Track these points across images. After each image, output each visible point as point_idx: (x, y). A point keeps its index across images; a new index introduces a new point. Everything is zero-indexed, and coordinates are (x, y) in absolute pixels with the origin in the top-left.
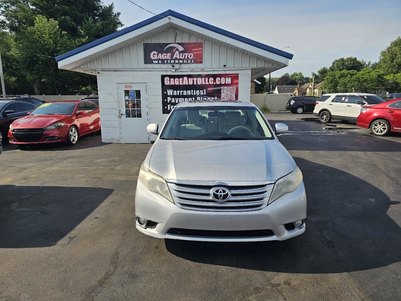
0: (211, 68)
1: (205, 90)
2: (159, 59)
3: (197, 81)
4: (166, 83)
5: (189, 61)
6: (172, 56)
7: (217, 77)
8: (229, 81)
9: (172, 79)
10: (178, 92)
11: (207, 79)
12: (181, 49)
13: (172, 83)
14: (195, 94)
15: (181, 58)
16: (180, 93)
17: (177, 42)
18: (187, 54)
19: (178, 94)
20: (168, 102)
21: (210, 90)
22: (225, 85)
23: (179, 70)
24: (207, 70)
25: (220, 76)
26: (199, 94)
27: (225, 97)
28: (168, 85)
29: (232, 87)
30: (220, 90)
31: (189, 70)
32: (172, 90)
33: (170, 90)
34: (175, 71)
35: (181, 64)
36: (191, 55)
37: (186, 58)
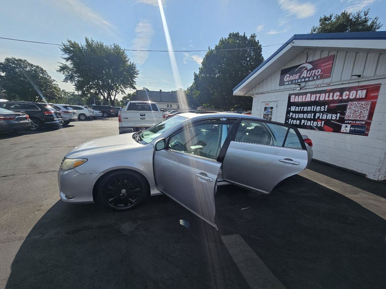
0: (339, 81)
1: (327, 106)
2: (290, 80)
3: (320, 97)
4: (291, 101)
5: (315, 78)
6: (300, 76)
7: (345, 91)
8: (362, 94)
9: (297, 97)
10: (300, 108)
11: (331, 94)
12: (310, 66)
13: (296, 100)
14: (315, 110)
15: (308, 76)
16: (301, 109)
17: (307, 62)
18: (314, 71)
19: (299, 110)
20: (290, 117)
21: (333, 106)
22: (355, 99)
23: (305, 88)
24: (333, 84)
25: (350, 89)
26: (319, 110)
27: (352, 115)
28: (293, 102)
29: (364, 102)
30: (346, 106)
31: (314, 87)
32: (295, 107)
33: (293, 107)
34: (301, 89)
35: (307, 81)
36: (318, 71)
37: (313, 75)
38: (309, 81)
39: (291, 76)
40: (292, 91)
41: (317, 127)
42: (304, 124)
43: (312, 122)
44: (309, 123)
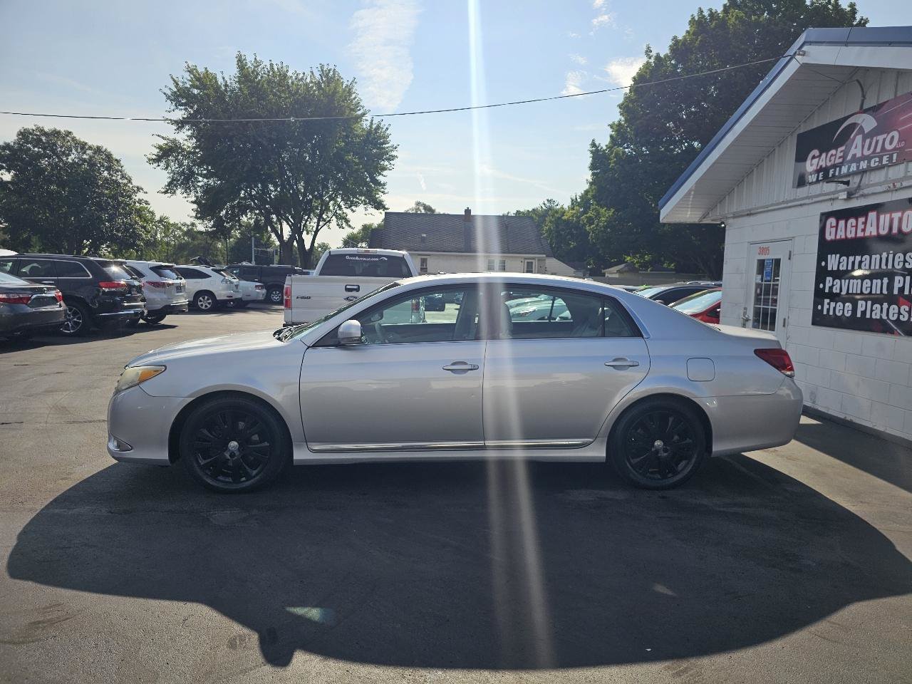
2: (821, 169)
3: (900, 220)
4: (828, 237)
5: (885, 161)
6: (846, 153)
9: (842, 223)
10: (851, 259)
12: (868, 122)
13: (841, 233)
14: (890, 267)
15: (866, 153)
16: (853, 264)
17: (865, 107)
18: (881, 138)
19: (849, 268)
20: (827, 291)
23: (860, 193)
26: (901, 265)
28: (831, 242)
31: (884, 188)
32: (838, 256)
33: (834, 255)
34: (850, 196)
35: (864, 172)
36: (893, 138)
37: (878, 150)
38: (870, 170)
39: (824, 155)
40: (829, 203)
41: (898, 322)
42: (864, 313)
43: (885, 305)
44: (877, 312)
